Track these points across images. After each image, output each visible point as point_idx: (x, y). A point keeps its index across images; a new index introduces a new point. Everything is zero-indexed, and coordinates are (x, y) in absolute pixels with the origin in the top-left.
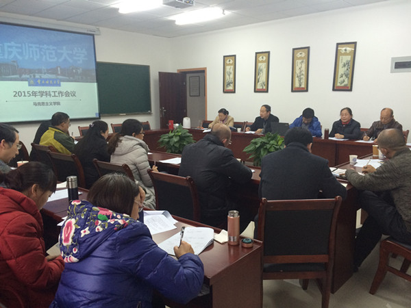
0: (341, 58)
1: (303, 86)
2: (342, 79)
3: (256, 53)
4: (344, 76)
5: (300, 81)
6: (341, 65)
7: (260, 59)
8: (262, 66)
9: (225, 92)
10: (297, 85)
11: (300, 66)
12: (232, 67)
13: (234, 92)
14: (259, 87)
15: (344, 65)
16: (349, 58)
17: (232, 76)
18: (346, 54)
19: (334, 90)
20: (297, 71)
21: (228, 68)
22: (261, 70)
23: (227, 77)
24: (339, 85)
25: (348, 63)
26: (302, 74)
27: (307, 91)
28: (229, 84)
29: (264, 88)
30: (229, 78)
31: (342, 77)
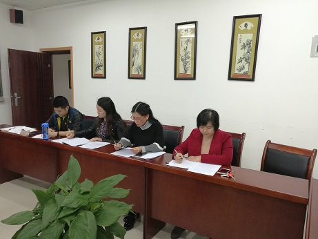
0: (239, 37)
1: (190, 72)
2: (241, 64)
3: (131, 29)
4: (243, 61)
5: (185, 66)
6: (239, 46)
7: (135, 36)
8: (138, 45)
9: (94, 76)
10: (181, 70)
11: (185, 46)
12: (102, 46)
13: (105, 77)
14: (134, 72)
15: (244, 47)
16: (250, 37)
17: (102, 57)
18: (246, 31)
19: (230, 78)
20: (182, 53)
21: (96, 47)
22: (137, 51)
23: (96, 58)
24: (236, 72)
25: (249, 43)
26: (188, 57)
27: (194, 78)
28: (98, 67)
29: (140, 73)
30: (99, 60)
31: (241, 61)
